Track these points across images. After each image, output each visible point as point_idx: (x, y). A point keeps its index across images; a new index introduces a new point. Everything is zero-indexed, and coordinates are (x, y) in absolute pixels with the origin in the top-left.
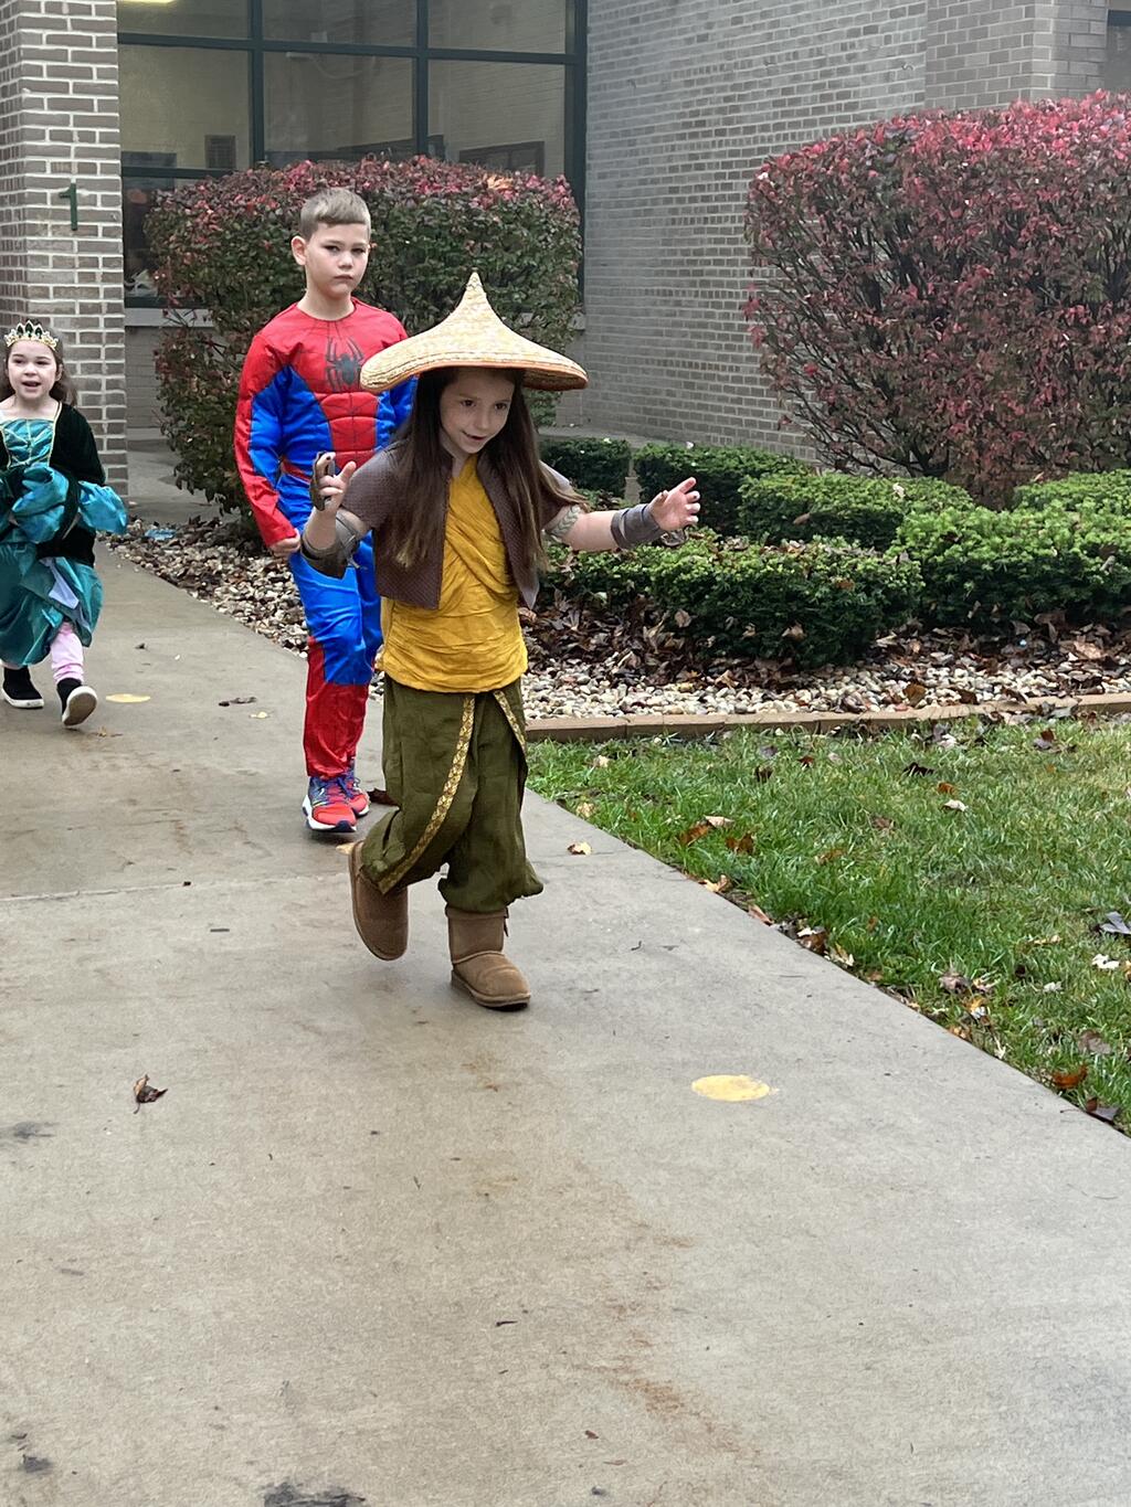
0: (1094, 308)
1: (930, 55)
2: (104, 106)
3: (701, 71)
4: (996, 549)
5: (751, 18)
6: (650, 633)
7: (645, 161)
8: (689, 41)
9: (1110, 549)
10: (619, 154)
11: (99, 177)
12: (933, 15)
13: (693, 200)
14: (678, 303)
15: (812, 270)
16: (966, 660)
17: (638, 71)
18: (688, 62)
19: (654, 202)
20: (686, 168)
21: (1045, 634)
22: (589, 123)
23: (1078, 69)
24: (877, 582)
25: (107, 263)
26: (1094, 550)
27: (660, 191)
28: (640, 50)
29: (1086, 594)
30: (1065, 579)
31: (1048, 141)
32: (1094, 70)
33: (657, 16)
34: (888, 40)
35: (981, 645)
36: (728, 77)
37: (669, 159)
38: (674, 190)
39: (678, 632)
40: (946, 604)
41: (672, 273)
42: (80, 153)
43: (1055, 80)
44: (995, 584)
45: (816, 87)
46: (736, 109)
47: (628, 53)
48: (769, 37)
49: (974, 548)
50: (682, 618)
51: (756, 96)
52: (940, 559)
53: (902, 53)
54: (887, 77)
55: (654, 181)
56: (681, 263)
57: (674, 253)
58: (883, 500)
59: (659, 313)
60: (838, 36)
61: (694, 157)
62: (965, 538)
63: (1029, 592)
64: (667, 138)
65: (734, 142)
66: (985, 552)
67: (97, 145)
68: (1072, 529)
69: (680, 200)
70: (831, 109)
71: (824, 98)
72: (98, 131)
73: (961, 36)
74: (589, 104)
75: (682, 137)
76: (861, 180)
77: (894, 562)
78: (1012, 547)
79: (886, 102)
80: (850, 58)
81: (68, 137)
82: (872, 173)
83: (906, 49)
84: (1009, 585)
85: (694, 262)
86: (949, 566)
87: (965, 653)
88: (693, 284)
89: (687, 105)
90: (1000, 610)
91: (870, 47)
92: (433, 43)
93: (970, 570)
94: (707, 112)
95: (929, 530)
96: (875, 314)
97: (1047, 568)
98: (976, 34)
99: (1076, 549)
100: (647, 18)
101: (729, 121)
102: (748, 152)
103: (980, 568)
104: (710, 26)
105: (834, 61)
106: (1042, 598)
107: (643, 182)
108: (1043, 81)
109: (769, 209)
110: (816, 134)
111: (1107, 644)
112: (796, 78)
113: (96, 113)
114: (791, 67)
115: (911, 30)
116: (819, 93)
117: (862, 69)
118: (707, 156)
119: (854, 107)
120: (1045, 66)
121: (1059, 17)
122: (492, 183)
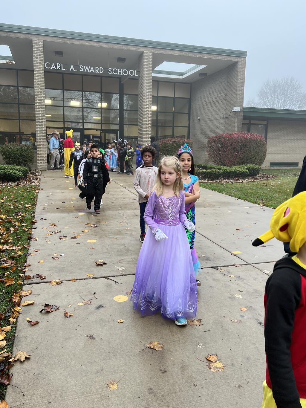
0: (239, 151)
1: (225, 128)
2: (150, 133)
5: (207, 123)
6: (200, 177)
7: (196, 137)
8: (201, 125)
9: (239, 170)
12: (226, 124)
13: (201, 141)
15: (213, 148)
17: (195, 128)
18: (201, 128)
21: (233, 177)
22: (190, 133)
23: (239, 129)
24: (219, 173)
26: (237, 170)
28: (196, 126)
29: (236, 174)
30: (235, 173)
31: (235, 136)
32: (241, 129)
33: (198, 123)
34: (221, 126)
35: (228, 178)
36: (205, 129)
37: (199, 137)
39: (203, 176)
40: (225, 175)
42: (148, 137)
46: (206, 132)
47: (194, 126)
48: (209, 125)
50: (203, 175)
51: (208, 131)
52: (224, 171)
54: (221, 129)
58: (220, 167)
60: (216, 125)
61: (201, 137)
64: (198, 135)
65: (205, 136)
66: (228, 170)
71: (215, 131)
73: (228, 126)
74: (190, 131)
75: (200, 135)
76: (218, 140)
77: (221, 171)
78: (230, 170)
79: (221, 132)
81: (147, 136)
83: (223, 127)
84: (230, 173)
87: (226, 179)
89: (200, 132)
90: (229, 175)
91: (219, 126)
92: (175, 126)
93: (227, 172)
94: (203, 133)
95: (223, 169)
97: (233, 172)
100: (196, 123)
102: (207, 137)
104: (203, 124)
105: (216, 128)
106: (233, 174)
108: (236, 130)
109: (209, 142)
110: (214, 135)
111: (238, 178)
114: (211, 128)
115: (223, 125)
117: (218, 129)
119: (217, 132)
120: (236, 129)
121: (238, 124)
122: (185, 140)
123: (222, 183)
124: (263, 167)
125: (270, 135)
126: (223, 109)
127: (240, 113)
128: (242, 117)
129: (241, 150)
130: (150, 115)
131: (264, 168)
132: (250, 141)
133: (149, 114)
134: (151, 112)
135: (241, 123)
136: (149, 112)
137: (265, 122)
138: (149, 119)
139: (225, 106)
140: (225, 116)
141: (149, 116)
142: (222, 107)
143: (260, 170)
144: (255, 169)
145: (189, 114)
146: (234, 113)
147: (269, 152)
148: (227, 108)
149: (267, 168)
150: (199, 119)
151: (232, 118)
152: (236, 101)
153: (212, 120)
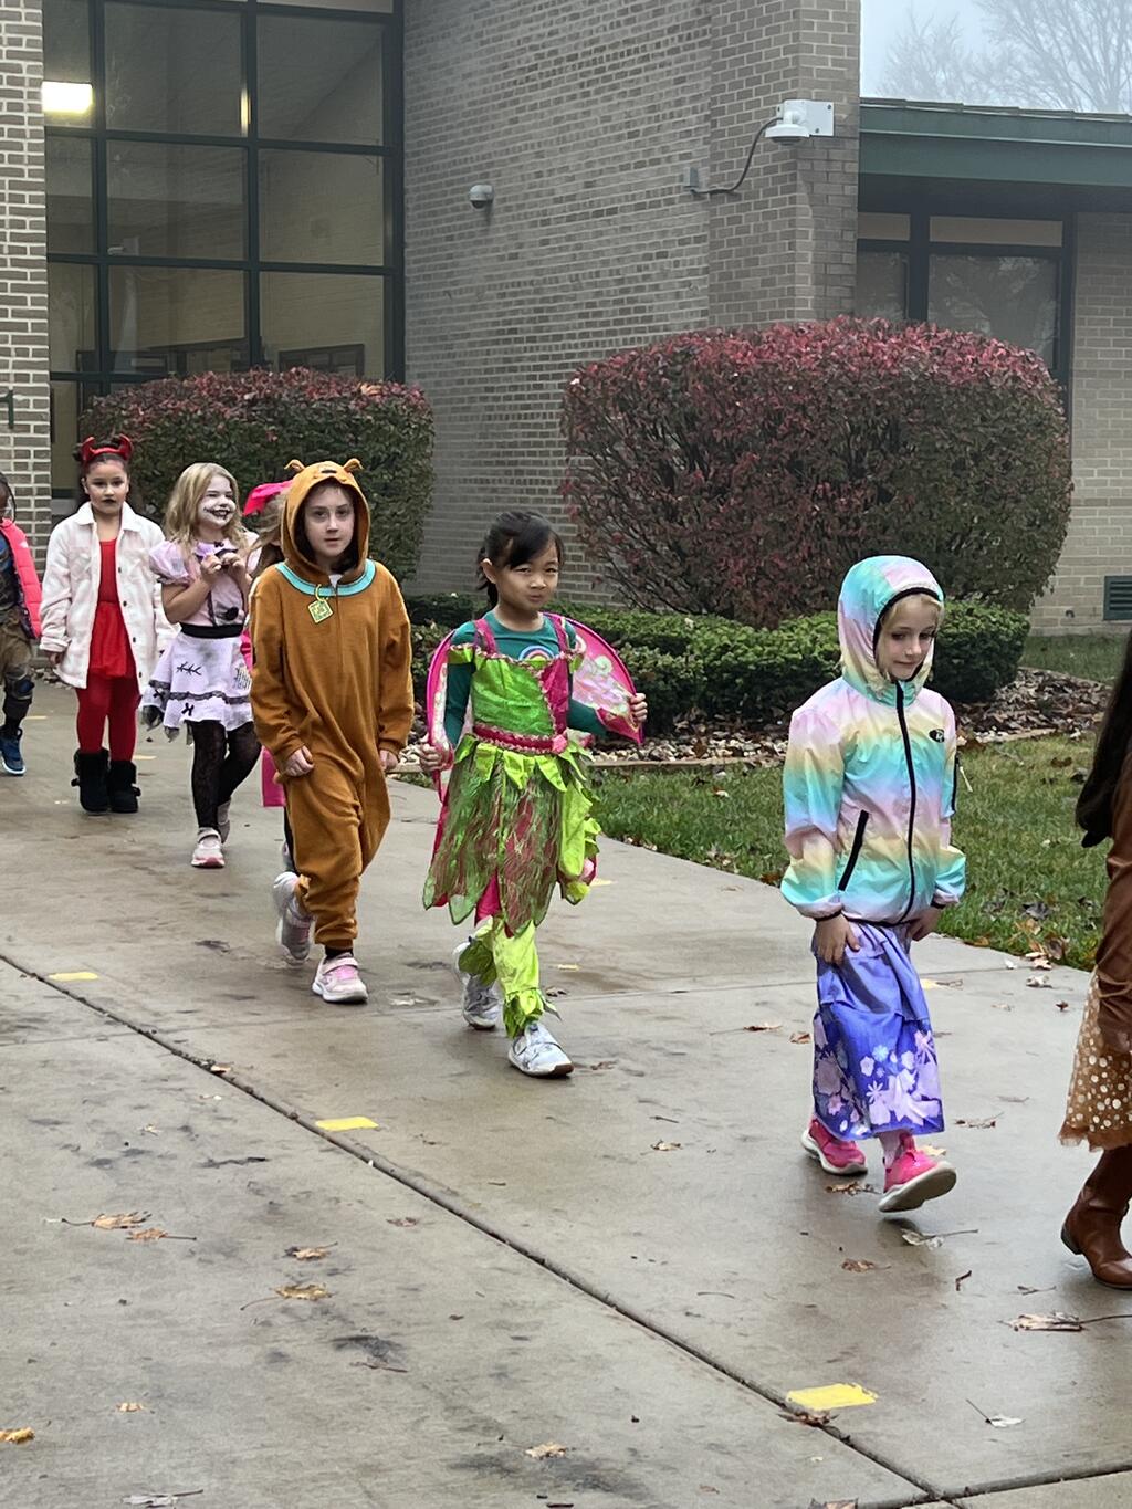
0: (836, 485)
1: (712, 279)
2: (36, 327)
3: (513, 285)
4: (759, 655)
5: (558, 240)
7: (463, 363)
8: (501, 258)
10: (437, 357)
11: (31, 384)
12: (713, 246)
13: (508, 398)
14: (494, 490)
15: (616, 456)
16: (738, 735)
17: (454, 283)
18: (500, 277)
19: (472, 399)
20: (502, 370)
22: (407, 327)
23: (833, 292)
24: (671, 674)
25: (37, 454)
27: (477, 390)
28: (455, 265)
31: (799, 356)
32: (847, 293)
33: (472, 235)
34: (676, 264)
35: (750, 724)
36: (537, 292)
37: (485, 362)
38: (489, 390)
40: (723, 696)
41: (488, 463)
43: (815, 301)
44: (757, 680)
45: (616, 302)
46: (545, 319)
47: (445, 266)
48: (574, 257)
49: (742, 655)
51: (564, 308)
52: (718, 663)
53: (689, 275)
54: (677, 295)
55: (470, 381)
56: (498, 454)
57: (491, 445)
58: (678, 629)
59: (478, 499)
60: (635, 259)
61: (507, 360)
62: (737, 647)
63: (782, 686)
64: (483, 343)
65: (544, 349)
66: (751, 656)
67: (31, 359)
68: (814, 640)
69: (497, 399)
70: (630, 321)
71: (623, 311)
72: (31, 347)
73: (738, 264)
74: (408, 311)
75: (497, 342)
76: (656, 385)
77: (684, 663)
78: (770, 653)
79: (676, 316)
80: (645, 278)
81: (7, 352)
82: (664, 380)
83: (692, 272)
84: (768, 681)
85: (509, 454)
86: (726, 667)
87: (738, 731)
88: (508, 473)
89: (501, 314)
90: (763, 700)
91: (662, 269)
92: (263, 257)
93: (740, 670)
94: (520, 321)
95: (709, 643)
96: (669, 492)
97: (794, 667)
98: (749, 262)
99: (816, 654)
100: (461, 236)
101: (540, 330)
102: (556, 357)
103: (747, 669)
104: (521, 246)
105: (631, 280)
107: (461, 382)
108: (804, 303)
109: (581, 409)
110: (619, 342)
112: (598, 294)
113: (30, 334)
114: (595, 285)
115: (696, 257)
116: (617, 307)
117: (656, 287)
118: (519, 359)
119: (649, 319)
120: (806, 290)
121: (816, 250)
122: (365, 389)
123: (697, 768)
124: (1053, 622)
125: (1095, 346)
126: (693, 117)
127: (836, 154)
128: (852, 190)
129: (856, 472)
130: (32, 160)
131: (1059, 630)
132: (926, 395)
133: (25, 153)
134: (34, 134)
135: (850, 236)
136: (21, 134)
137: (1048, 234)
138: (21, 199)
139: (704, 85)
140: (704, 178)
141: (20, 173)
142: (679, 103)
143: (1019, 649)
144: (981, 635)
145: (393, 154)
146: (780, 148)
147: (1095, 493)
148: (721, 111)
149: (1079, 630)
150: (484, 204)
151: (768, 193)
152: (795, 50)
153: (598, 214)
